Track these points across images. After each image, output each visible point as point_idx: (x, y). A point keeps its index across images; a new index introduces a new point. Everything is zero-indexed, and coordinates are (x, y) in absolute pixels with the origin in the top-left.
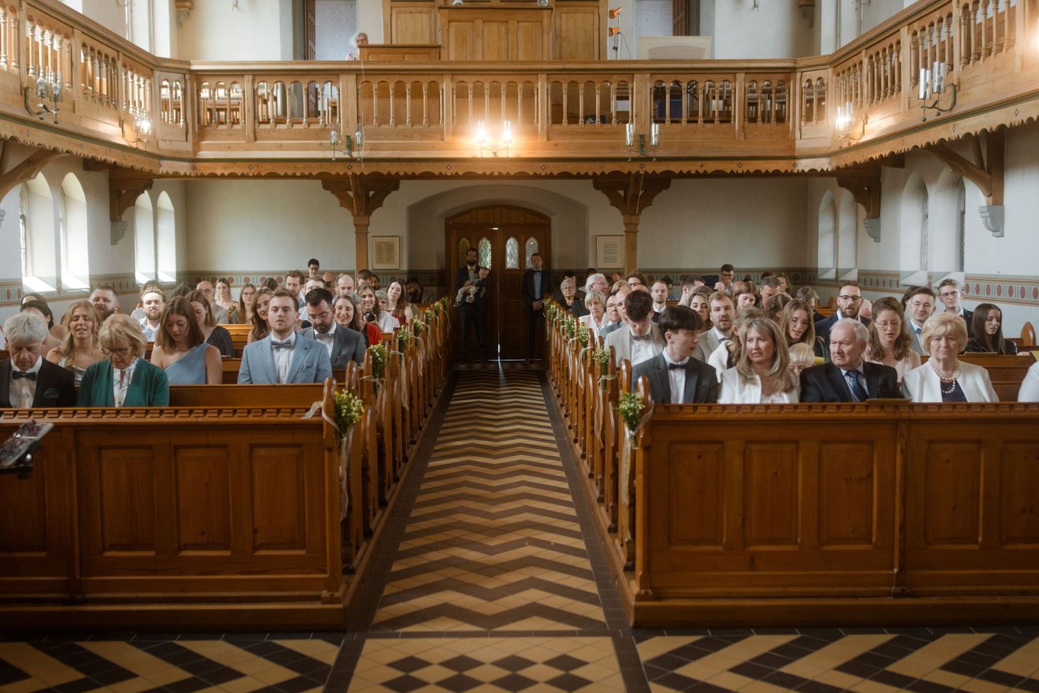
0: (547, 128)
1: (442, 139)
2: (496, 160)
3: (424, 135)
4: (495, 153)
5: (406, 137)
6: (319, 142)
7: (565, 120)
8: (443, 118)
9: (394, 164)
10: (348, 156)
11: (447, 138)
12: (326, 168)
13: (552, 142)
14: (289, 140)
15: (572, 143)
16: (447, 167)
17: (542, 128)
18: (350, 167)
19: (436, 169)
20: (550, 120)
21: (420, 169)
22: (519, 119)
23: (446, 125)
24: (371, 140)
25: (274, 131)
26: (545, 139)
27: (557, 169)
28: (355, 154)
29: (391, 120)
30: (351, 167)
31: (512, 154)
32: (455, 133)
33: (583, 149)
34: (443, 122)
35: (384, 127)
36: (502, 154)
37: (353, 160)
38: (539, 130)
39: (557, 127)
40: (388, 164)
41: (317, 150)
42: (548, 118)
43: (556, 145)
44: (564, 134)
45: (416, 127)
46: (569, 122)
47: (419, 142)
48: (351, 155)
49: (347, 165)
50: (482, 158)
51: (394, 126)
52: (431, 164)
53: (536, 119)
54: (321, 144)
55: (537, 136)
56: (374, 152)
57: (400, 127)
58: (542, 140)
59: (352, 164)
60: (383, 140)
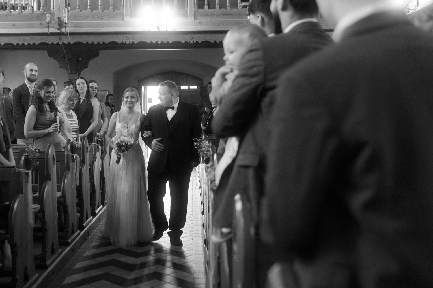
0: (194, 11)
1: (123, 20)
2: (160, 33)
3: (110, 17)
4: (158, 28)
5: (99, 18)
6: (40, 22)
7: (206, 6)
8: (123, 6)
9: (90, 36)
10: (59, 31)
11: (127, 19)
12: (44, 40)
13: (197, 21)
14: (20, 21)
15: (211, 21)
16: (126, 38)
17: (191, 11)
18: (60, 39)
19: (119, 40)
20: (196, 6)
21: (108, 40)
22: (175, 6)
23: (126, 9)
24: (75, 20)
25: (9, 16)
26: (193, 19)
27: (200, 39)
28: (63, 30)
29: (88, 7)
30: (62, 39)
31: (170, 29)
32: (131, 15)
33: (219, 25)
34: (124, 8)
35: (84, 12)
36: (163, 29)
37: (62, 34)
38: (189, 13)
39: (201, 10)
40: (87, 36)
41: (39, 28)
42: (194, 5)
43: (200, 22)
44: (205, 15)
45: (105, 11)
46: (209, 8)
47: (108, 21)
48: (61, 31)
49: (59, 38)
50: (149, 31)
51: (90, 11)
52: (116, 36)
53: (186, 5)
54: (41, 24)
55: (188, 16)
56: (76, 28)
57: (95, 12)
58: (191, 19)
59: (62, 37)
60: (83, 20)
